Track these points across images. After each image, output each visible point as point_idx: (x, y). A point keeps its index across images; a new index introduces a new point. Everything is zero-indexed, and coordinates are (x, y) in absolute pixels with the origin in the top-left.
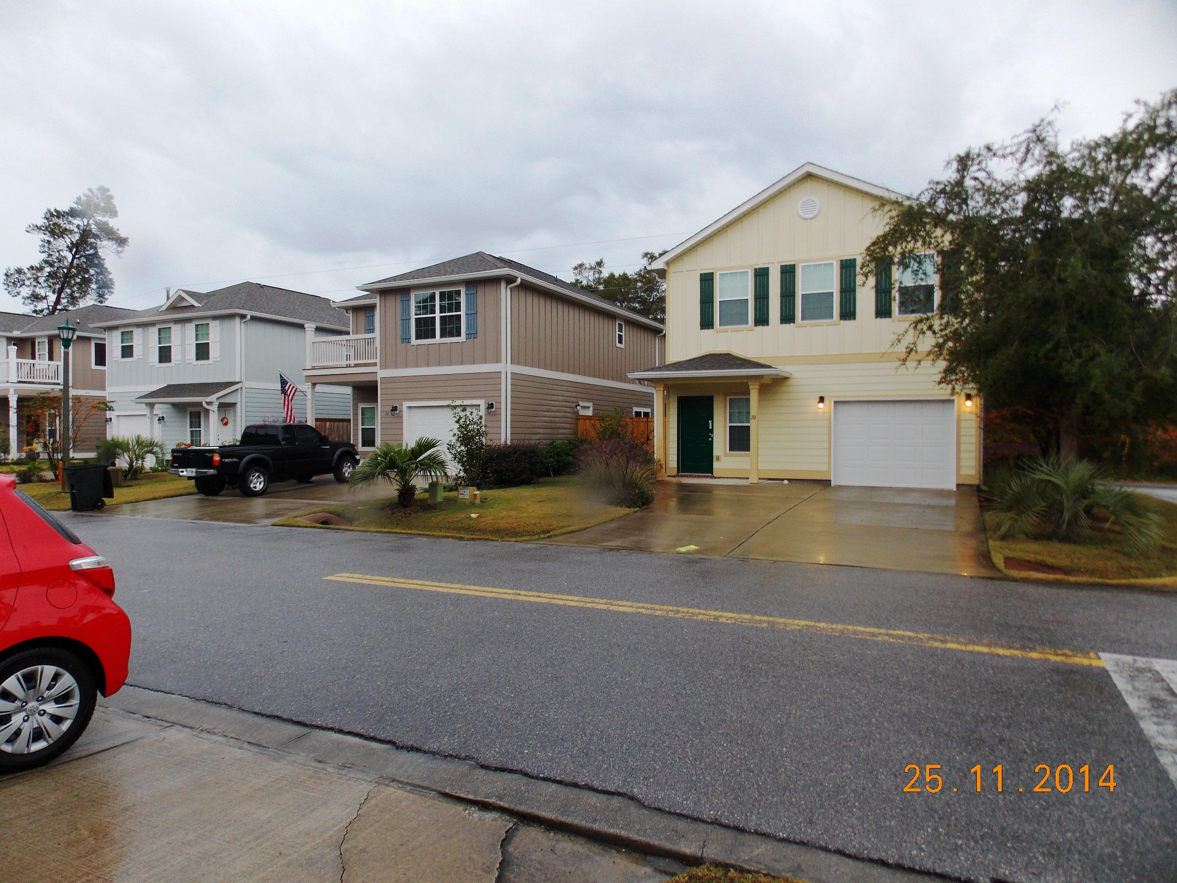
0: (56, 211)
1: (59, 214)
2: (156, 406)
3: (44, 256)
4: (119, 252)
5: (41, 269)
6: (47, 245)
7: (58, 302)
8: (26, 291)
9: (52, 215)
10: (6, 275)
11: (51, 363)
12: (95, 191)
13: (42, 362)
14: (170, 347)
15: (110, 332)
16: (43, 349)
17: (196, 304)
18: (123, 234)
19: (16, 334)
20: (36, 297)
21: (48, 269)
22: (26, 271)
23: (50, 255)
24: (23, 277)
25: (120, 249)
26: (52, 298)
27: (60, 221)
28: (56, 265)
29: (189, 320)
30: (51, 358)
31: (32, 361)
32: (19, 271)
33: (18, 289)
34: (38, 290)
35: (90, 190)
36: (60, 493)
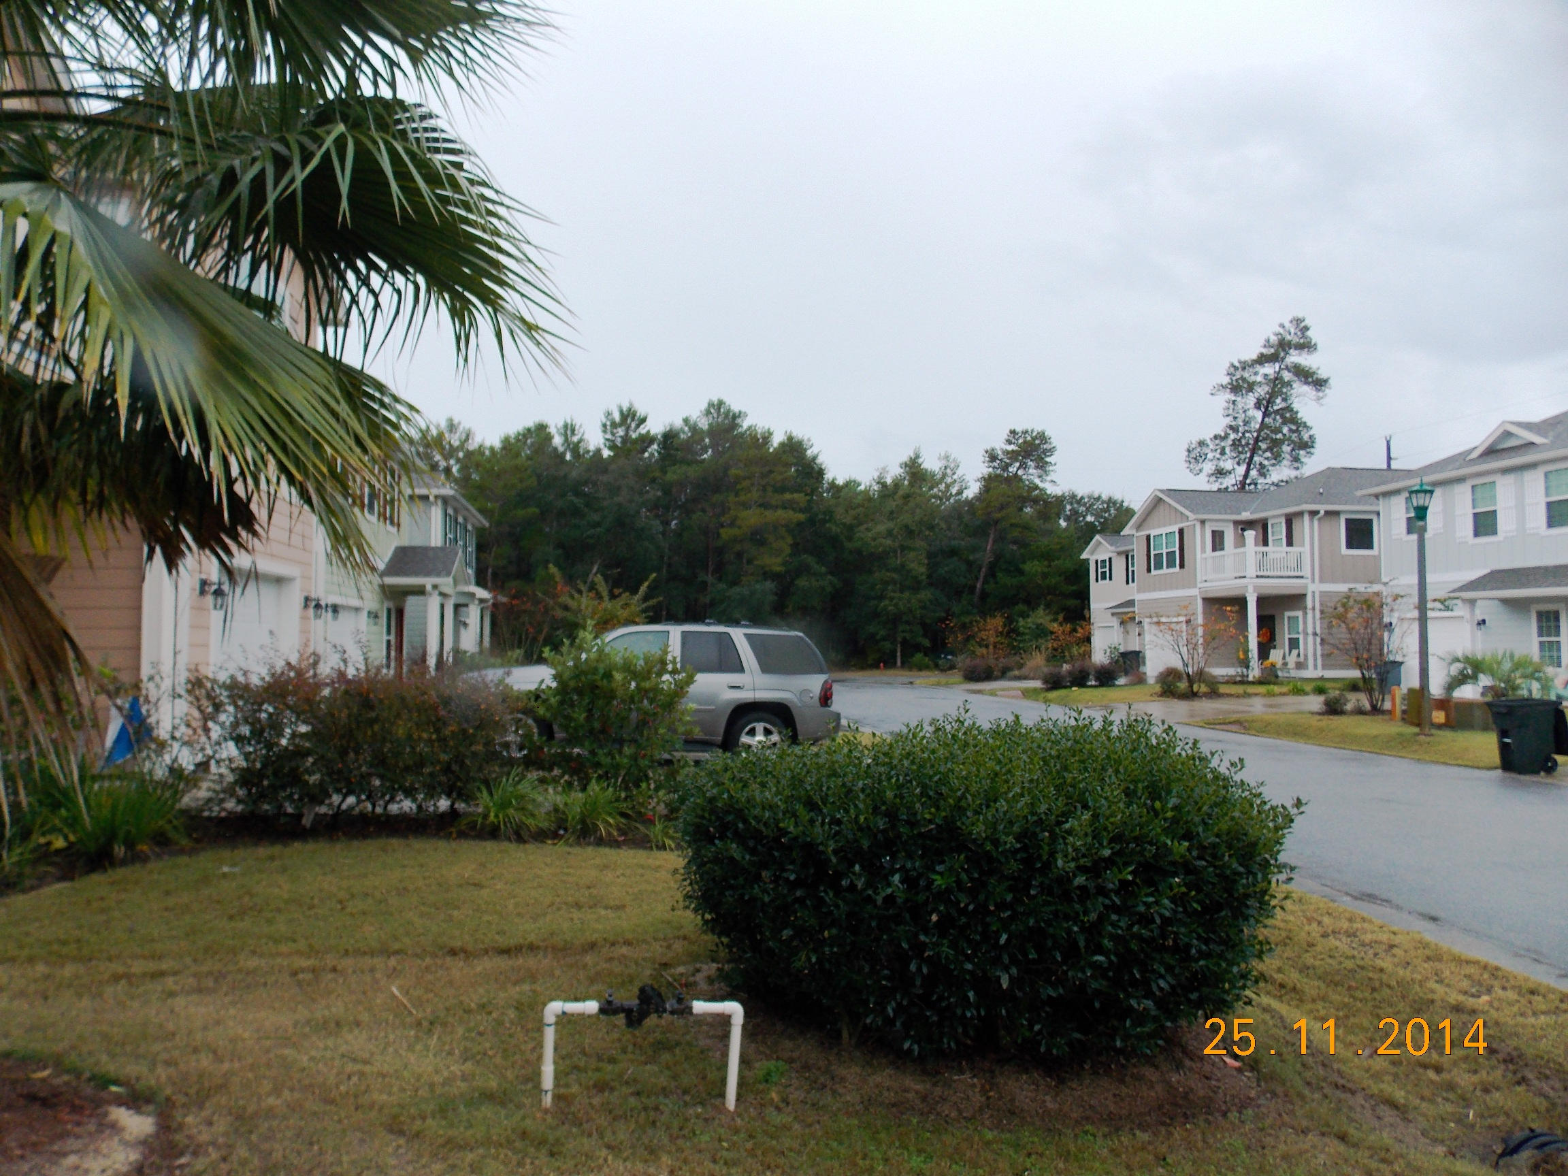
0: (1240, 362)
1: (1245, 366)
2: (1479, 603)
3: (1228, 421)
4: (1319, 399)
5: (1226, 437)
6: (1232, 406)
7: (1246, 475)
8: (1208, 467)
9: (1236, 368)
10: (1189, 451)
11: (1290, 549)
12: (1287, 325)
13: (1277, 550)
14: (1495, 511)
15: (1387, 500)
16: (1278, 531)
17: (1537, 439)
18: (1322, 374)
19: (1246, 516)
20: (1220, 473)
21: (1232, 436)
22: (1209, 442)
23: (1235, 418)
24: (1205, 450)
25: (1321, 394)
26: (1241, 470)
27: (1246, 375)
28: (1241, 429)
29: (1532, 466)
30: (1290, 543)
31: (1265, 549)
32: (1202, 444)
33: (1200, 466)
34: (1222, 464)
35: (1282, 326)
36: (1418, 734)
